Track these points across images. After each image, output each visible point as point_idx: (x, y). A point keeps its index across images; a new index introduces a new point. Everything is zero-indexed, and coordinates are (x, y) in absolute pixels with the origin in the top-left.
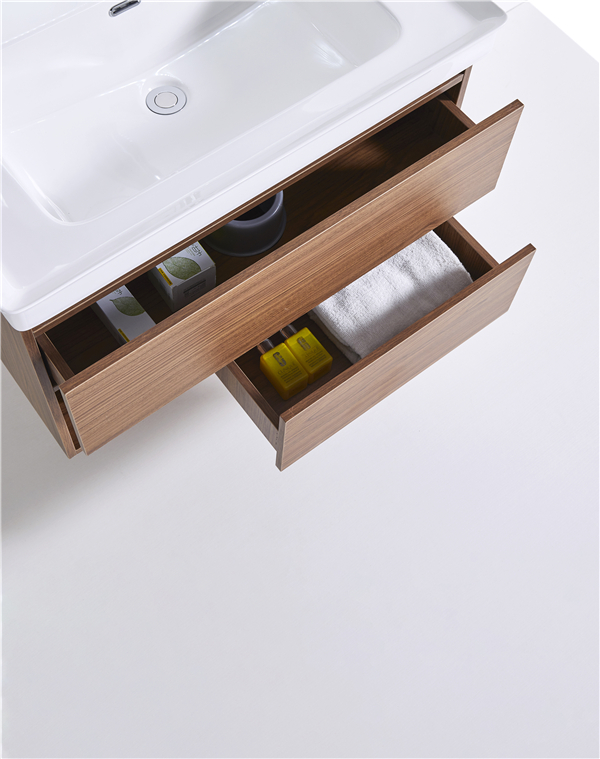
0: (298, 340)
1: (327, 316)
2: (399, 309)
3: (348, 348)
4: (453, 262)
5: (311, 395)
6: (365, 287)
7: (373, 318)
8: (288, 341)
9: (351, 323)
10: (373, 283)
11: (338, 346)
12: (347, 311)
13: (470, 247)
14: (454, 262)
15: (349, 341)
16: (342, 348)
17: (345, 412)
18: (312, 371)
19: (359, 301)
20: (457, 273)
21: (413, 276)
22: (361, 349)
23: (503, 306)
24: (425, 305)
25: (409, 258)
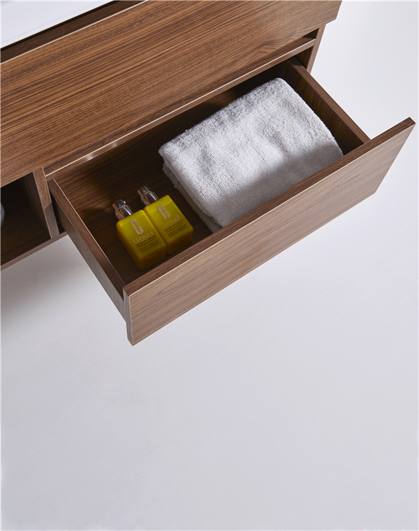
0: (157, 208)
1: (190, 184)
2: (266, 180)
3: (211, 219)
4: (324, 135)
5: (161, 266)
6: (232, 156)
7: (238, 188)
8: (147, 208)
9: (215, 192)
10: (241, 152)
11: (201, 216)
12: (212, 179)
13: (343, 123)
14: (327, 136)
15: (211, 211)
16: (205, 220)
17: (203, 286)
18: (170, 240)
19: (224, 170)
20: (330, 146)
21: (283, 148)
22: (223, 221)
23: (370, 187)
24: (294, 178)
25: (279, 129)
